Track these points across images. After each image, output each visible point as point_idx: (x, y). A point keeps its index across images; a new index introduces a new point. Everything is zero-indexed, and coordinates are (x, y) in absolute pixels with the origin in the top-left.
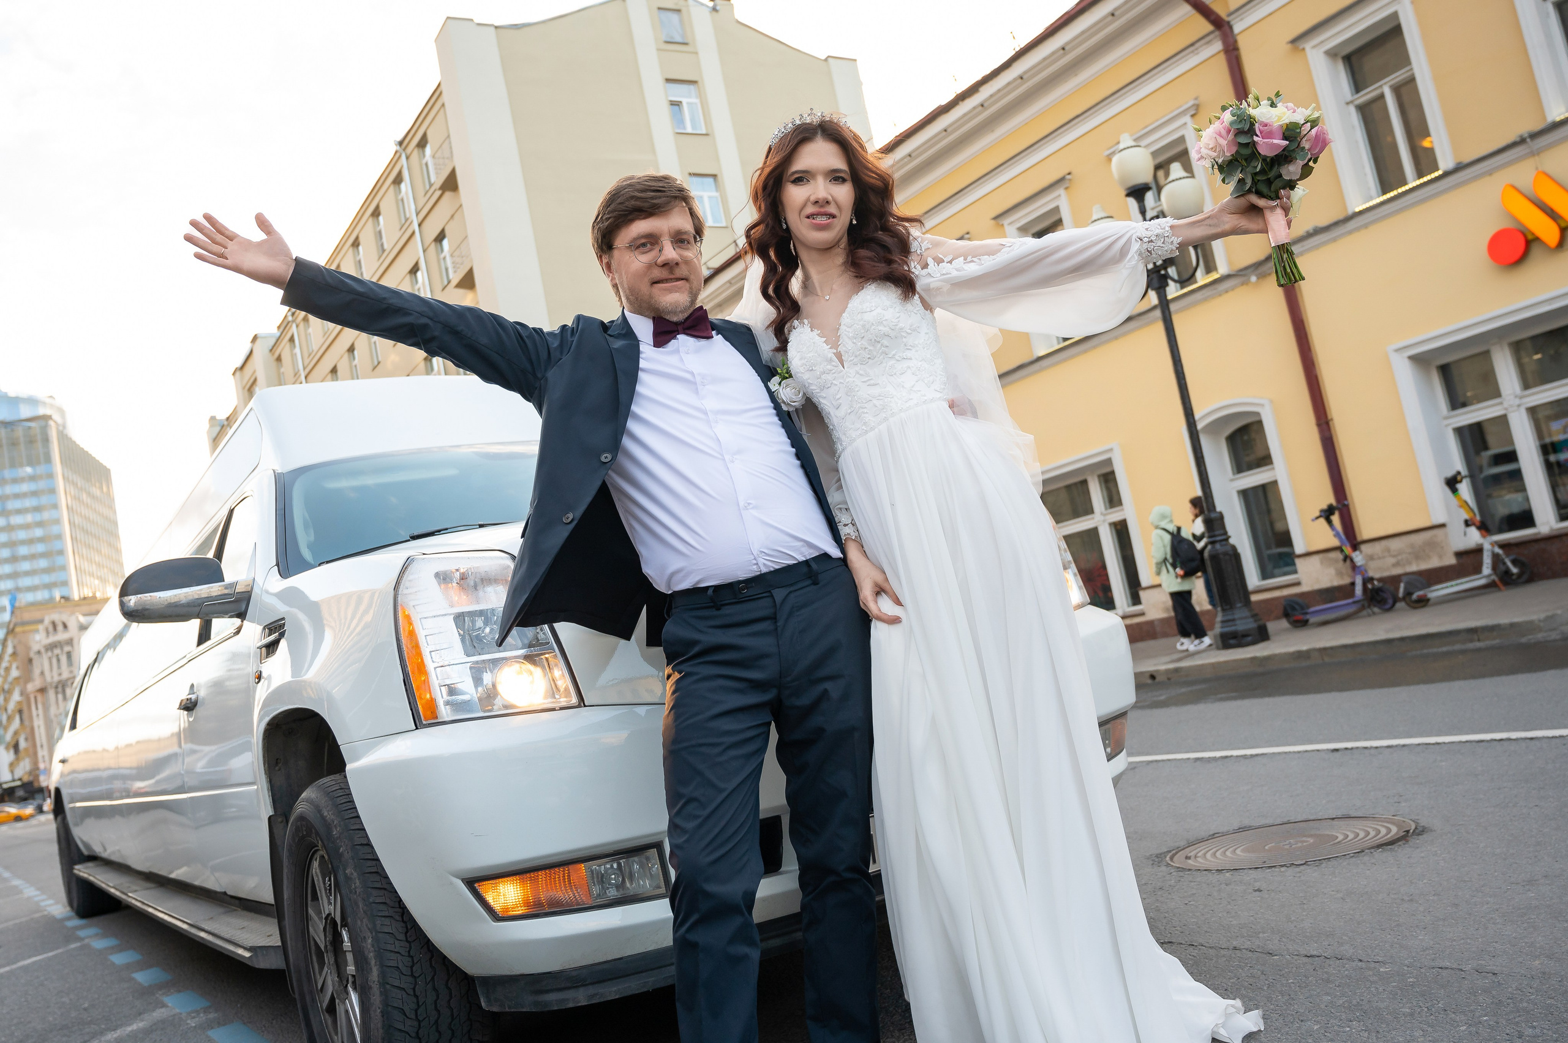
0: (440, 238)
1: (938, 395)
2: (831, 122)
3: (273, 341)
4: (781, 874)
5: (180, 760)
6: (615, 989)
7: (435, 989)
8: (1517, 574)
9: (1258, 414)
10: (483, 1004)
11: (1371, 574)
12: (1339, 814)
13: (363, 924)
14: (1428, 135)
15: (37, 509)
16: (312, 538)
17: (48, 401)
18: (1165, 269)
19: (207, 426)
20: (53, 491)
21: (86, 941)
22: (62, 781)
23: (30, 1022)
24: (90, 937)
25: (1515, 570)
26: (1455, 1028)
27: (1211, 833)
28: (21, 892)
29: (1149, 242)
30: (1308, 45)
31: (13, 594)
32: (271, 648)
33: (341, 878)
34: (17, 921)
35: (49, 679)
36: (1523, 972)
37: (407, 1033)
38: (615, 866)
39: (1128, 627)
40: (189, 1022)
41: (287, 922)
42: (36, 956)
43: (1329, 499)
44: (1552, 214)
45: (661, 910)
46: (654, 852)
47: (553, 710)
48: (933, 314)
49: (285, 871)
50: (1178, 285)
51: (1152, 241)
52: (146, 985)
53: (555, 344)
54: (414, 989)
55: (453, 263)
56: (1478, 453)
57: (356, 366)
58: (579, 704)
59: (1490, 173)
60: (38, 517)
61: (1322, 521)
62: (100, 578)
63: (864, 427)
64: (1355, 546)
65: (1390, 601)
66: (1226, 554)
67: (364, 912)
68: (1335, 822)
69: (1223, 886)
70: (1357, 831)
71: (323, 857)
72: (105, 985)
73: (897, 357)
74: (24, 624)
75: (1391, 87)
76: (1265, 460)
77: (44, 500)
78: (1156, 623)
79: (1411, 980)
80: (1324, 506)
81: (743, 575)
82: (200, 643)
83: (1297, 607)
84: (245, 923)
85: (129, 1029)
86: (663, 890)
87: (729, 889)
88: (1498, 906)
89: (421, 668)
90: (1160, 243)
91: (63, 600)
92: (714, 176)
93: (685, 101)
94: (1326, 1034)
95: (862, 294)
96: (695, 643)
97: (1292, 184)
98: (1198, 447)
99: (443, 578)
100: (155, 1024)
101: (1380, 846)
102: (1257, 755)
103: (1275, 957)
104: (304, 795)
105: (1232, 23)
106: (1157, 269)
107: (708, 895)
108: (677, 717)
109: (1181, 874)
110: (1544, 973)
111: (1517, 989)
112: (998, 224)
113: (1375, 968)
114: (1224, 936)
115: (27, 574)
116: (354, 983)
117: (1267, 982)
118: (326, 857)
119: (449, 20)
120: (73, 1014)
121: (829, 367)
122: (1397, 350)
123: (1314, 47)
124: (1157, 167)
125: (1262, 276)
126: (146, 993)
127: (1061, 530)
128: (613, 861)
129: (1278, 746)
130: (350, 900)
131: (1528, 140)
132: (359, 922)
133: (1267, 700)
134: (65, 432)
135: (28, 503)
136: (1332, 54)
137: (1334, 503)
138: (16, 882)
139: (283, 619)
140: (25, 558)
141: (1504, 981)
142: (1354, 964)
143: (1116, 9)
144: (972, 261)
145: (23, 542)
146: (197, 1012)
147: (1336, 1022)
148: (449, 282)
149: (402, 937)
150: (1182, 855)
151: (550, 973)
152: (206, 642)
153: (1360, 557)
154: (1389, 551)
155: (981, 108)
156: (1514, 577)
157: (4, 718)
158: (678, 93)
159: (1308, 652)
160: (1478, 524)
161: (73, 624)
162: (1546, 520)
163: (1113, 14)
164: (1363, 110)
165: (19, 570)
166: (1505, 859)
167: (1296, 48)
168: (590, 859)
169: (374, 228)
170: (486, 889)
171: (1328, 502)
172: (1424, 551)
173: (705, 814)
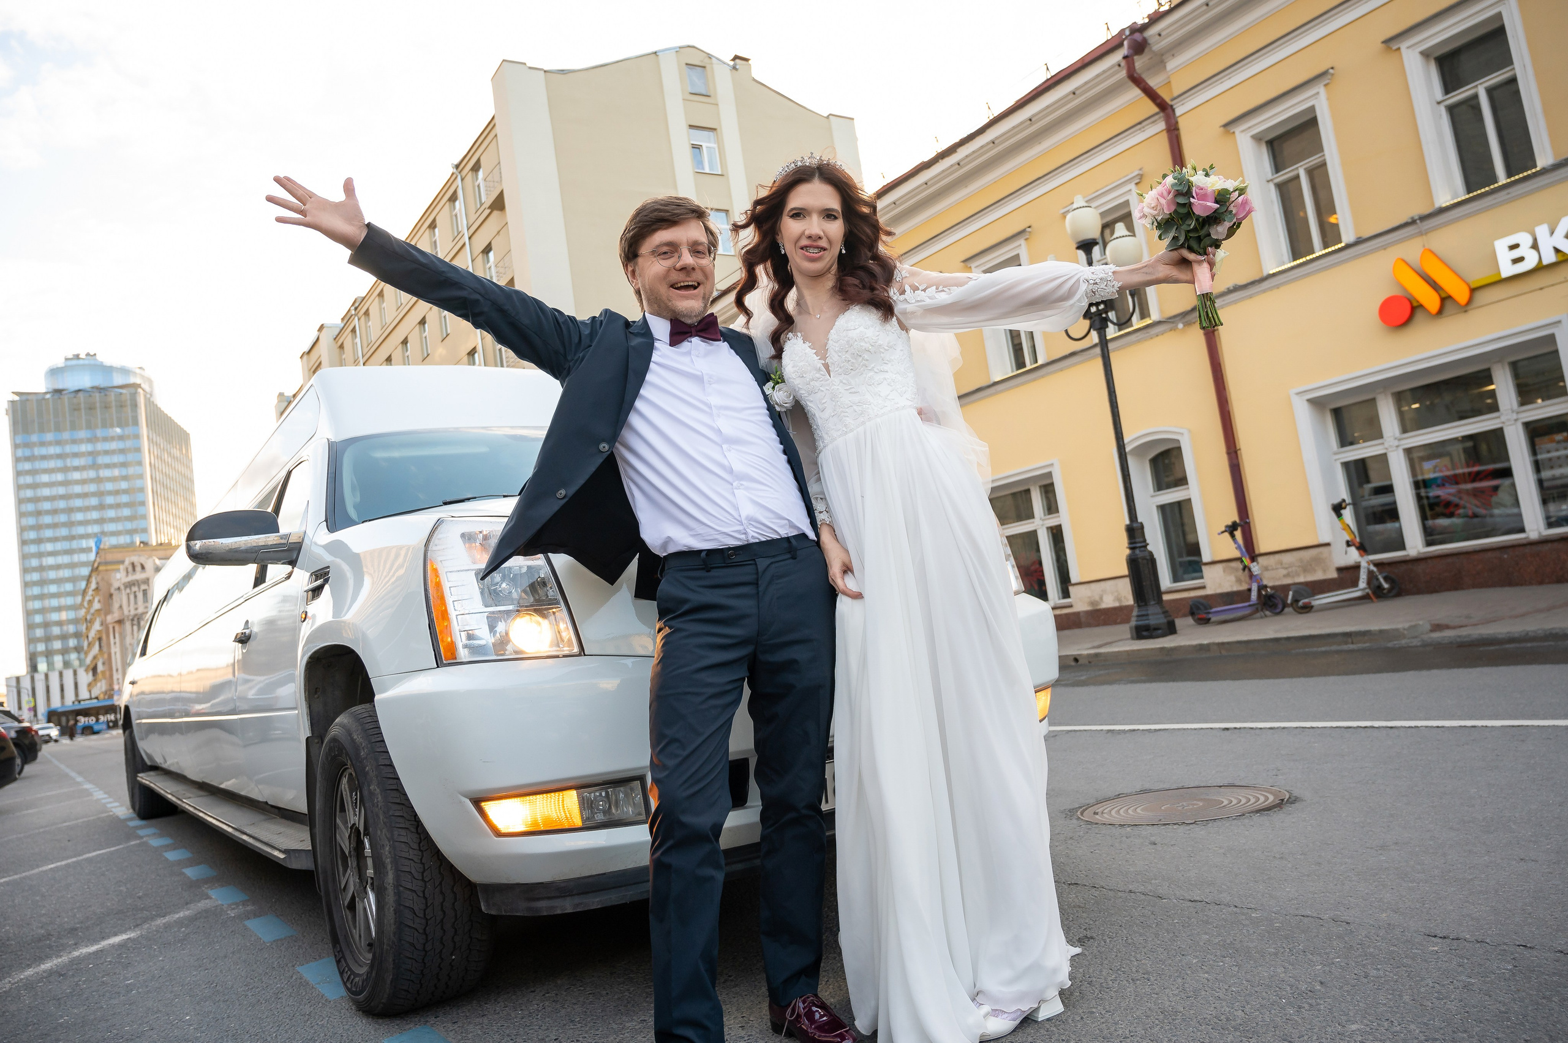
0: (487, 250)
1: (910, 403)
2: (828, 165)
3: (338, 331)
4: (746, 808)
5: (233, 688)
6: (597, 900)
7: (442, 892)
8: (1388, 589)
9: (1178, 441)
10: (483, 908)
11: (1265, 582)
12: (1226, 782)
13: (382, 834)
14: (1335, 213)
15: (124, 465)
16: (358, 499)
17: (138, 371)
18: (1106, 313)
19: (276, 401)
20: (138, 450)
21: (145, 839)
22: (131, 700)
23: (90, 906)
24: (148, 836)
25: (1386, 586)
26: (1312, 967)
27: (1117, 793)
28: (90, 794)
29: (1094, 284)
30: (1238, 130)
31: (98, 537)
32: (316, 592)
33: (366, 793)
34: (86, 819)
35: (126, 612)
36: (1372, 922)
37: (417, 930)
38: (603, 794)
39: (1056, 617)
40: (229, 912)
41: (318, 830)
42: (100, 850)
43: (1235, 517)
44: (1434, 285)
45: (641, 834)
46: (638, 783)
47: (557, 657)
48: (908, 334)
49: (318, 785)
50: (1116, 327)
51: (1096, 283)
52: (194, 879)
53: (586, 332)
54: (424, 892)
55: (497, 272)
56: (1361, 485)
57: (408, 356)
58: (580, 653)
59: (1384, 247)
60: (124, 472)
61: (1227, 535)
62: (176, 528)
63: (844, 429)
64: (1253, 558)
65: (1280, 606)
66: (1144, 558)
67: (384, 823)
68: (1222, 789)
69: (1124, 838)
70: (1240, 798)
71: (351, 774)
72: (158, 878)
73: (876, 370)
74: (106, 563)
75: (1305, 169)
76: (1182, 481)
77: (130, 457)
78: (1081, 614)
79: (1278, 925)
80: (1230, 523)
81: (733, 542)
82: (256, 585)
83: (1201, 607)
84: (282, 830)
85: (177, 916)
86: (643, 817)
87: (701, 821)
88: (1354, 867)
89: (445, 615)
90: (1103, 286)
91: (142, 545)
92: (727, 211)
93: (704, 145)
94: (1203, 967)
95: (847, 313)
96: (685, 601)
97: (1218, 243)
98: (1125, 466)
99: (468, 537)
100: (199, 913)
101: (1258, 811)
102: (1160, 730)
103: (1164, 900)
104: (337, 720)
105: (1174, 107)
106: (1098, 312)
107: (683, 825)
108: (664, 668)
109: (1089, 826)
110: (1389, 924)
111: (1366, 936)
112: (967, 267)
113: (1248, 913)
114: (1122, 881)
115: (112, 520)
116: (372, 884)
117: (1155, 921)
118: (354, 774)
119: (504, 63)
120: (129, 901)
121: (817, 375)
122: (1298, 394)
123: (1243, 131)
124: (1104, 227)
125: (1188, 324)
126: (193, 885)
127: (1005, 531)
128: (602, 789)
129: (1177, 723)
130: (372, 812)
131: (1418, 221)
132: (379, 832)
133: (1171, 684)
134: (152, 399)
135: (117, 459)
136: (1257, 138)
137: (1238, 521)
138: (88, 786)
139: (328, 567)
140: (111, 507)
141: (1356, 929)
142: (1230, 909)
143: (1077, 89)
144: (943, 291)
145: (110, 493)
146: (237, 904)
147: (1212, 957)
149: (415, 846)
150: (1091, 810)
151: (542, 883)
152: (261, 584)
153: (1257, 567)
154: (1281, 564)
155: (957, 166)
156: (1385, 591)
157: (86, 644)
158: (699, 138)
159: (1208, 645)
160: (1357, 545)
161: (149, 566)
162: (1415, 544)
163: (1074, 93)
164: (1280, 187)
165: (105, 516)
166: (1363, 827)
167: (1228, 132)
168: (581, 786)
169: (430, 238)
170: (488, 807)
171: (1233, 520)
172: (1311, 565)
173: (686, 753)
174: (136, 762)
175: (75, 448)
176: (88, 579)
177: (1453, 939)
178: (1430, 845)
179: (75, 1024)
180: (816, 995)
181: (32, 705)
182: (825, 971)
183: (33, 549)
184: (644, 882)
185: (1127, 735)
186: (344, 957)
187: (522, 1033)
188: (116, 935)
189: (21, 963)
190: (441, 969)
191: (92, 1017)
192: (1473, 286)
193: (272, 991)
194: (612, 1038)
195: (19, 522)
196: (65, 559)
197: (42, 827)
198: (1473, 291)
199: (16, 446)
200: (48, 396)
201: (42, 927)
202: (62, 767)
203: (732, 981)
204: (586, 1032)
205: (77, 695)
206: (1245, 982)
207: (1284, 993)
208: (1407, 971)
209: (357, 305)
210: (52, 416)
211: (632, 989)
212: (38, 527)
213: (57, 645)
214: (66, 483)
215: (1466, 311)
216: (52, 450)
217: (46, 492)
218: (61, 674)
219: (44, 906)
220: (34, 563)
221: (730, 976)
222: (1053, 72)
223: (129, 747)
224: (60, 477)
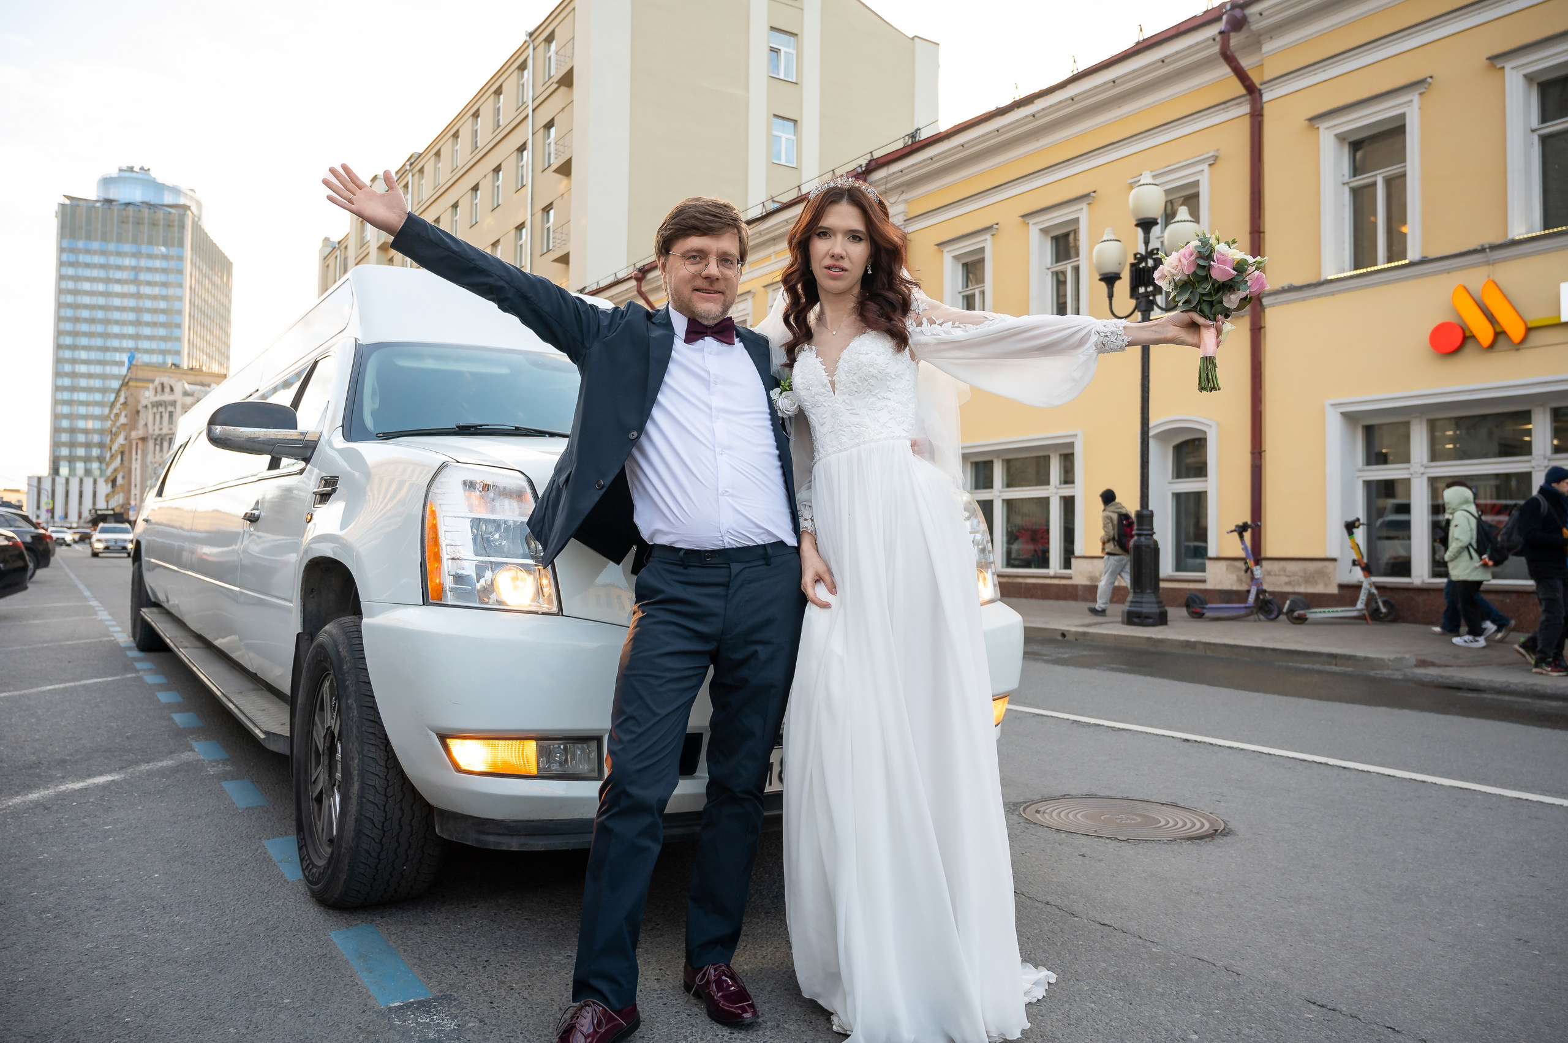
0: (549, 125)
1: (905, 434)
4: (694, 778)
6: (542, 843)
7: (401, 809)
8: (1385, 613)
9: (1205, 432)
10: (437, 830)
11: (1265, 587)
12: (1169, 800)
13: (354, 744)
15: (165, 285)
16: (377, 406)
17: (189, 193)
18: (1154, 296)
19: (321, 245)
20: (180, 272)
21: (141, 673)
22: (143, 536)
23: (81, 739)
24: (144, 670)
25: (1383, 610)
26: (1192, 1014)
27: (1063, 794)
28: (95, 613)
29: (1105, 336)
30: (1323, 126)
31: (133, 353)
32: (324, 497)
33: (343, 706)
34: (88, 641)
35: (150, 431)
36: (1260, 978)
37: (373, 839)
38: (562, 747)
40: (209, 769)
41: (297, 716)
42: (97, 677)
43: (1247, 518)
44: (1491, 318)
45: (590, 790)
46: (594, 745)
47: (536, 613)
48: (917, 365)
49: (302, 682)
51: (1107, 336)
52: (181, 727)
53: (605, 322)
54: (385, 806)
55: (556, 150)
56: (1379, 501)
57: (456, 221)
58: (558, 613)
59: (1448, 271)
60: (164, 291)
61: (1236, 534)
62: (208, 355)
63: (839, 446)
64: (1258, 561)
65: (1275, 613)
66: (1148, 546)
67: (357, 736)
68: (1164, 808)
69: (1057, 845)
70: (1178, 820)
71: (333, 681)
72: (148, 719)
73: (879, 396)
74: (137, 380)
75: (1384, 177)
76: (1200, 470)
77: (172, 278)
78: (1079, 587)
79: (1173, 964)
80: (1241, 524)
81: (710, 547)
82: (269, 470)
83: (1197, 601)
85: (160, 764)
86: (596, 774)
87: (647, 794)
88: (1262, 915)
89: (437, 557)
90: (1113, 339)
91: (173, 367)
92: (795, 121)
93: (783, 49)
94: (1092, 996)
95: (863, 337)
96: (660, 592)
97: (1228, 313)
98: (1146, 452)
99: (469, 485)
100: (181, 765)
101: (1190, 839)
102: (1123, 730)
103: (1076, 919)
104: (327, 627)
105: (1263, 91)
106: (1147, 294)
107: (628, 795)
108: (634, 648)
110: (1276, 983)
111: (1251, 992)
112: (1024, 222)
113: (1149, 947)
114: (1042, 890)
115: (147, 338)
116: (339, 786)
117: (1062, 939)
118: (335, 683)
120: (118, 740)
121: (823, 390)
122: (1332, 405)
123: (1327, 128)
124: (1168, 207)
126: (180, 733)
128: (562, 742)
129: (1142, 725)
130: (347, 725)
131: (1488, 250)
132: (351, 742)
133: (1149, 679)
134: (199, 223)
135: (158, 277)
136: (1341, 138)
137: (1249, 523)
138: (94, 603)
139: (337, 476)
140: (148, 324)
141: (1243, 982)
142: (1134, 939)
143: (1167, 57)
144: (959, 327)
145: (148, 311)
146: (217, 762)
147: (1103, 987)
148: (549, 166)
149: (383, 763)
150: (1034, 807)
151: (493, 820)
152: (275, 469)
153: (1260, 571)
154: (1285, 571)
155: (1032, 118)
156: (1382, 616)
157: (108, 456)
158: (779, 41)
159: (1195, 643)
160: (1363, 565)
161: (178, 389)
162: (1421, 573)
163: (1163, 61)
164: (1356, 192)
165: (140, 333)
166: (1283, 874)
167: (1312, 126)
168: (543, 739)
169: (495, 104)
170: (453, 744)
171: (1244, 520)
172: (1314, 577)
173: (640, 730)
174: (142, 597)
175: (119, 261)
176: (118, 393)
177: (1330, 1009)
178: (1341, 905)
179: (53, 864)
180: (728, 966)
181: (50, 507)
182: (745, 935)
183: (67, 354)
184: (589, 833)
185: (1091, 729)
186: (305, 845)
187: (457, 948)
188: (101, 774)
189: (10, 789)
190: (392, 876)
191: (69, 859)
192: (1530, 325)
193: (236, 862)
194: (538, 969)
195: (57, 325)
196: (97, 369)
197: (46, 642)
198: (1529, 330)
199: (61, 250)
200: (98, 205)
201: (34, 754)
202: (72, 576)
203: (658, 929)
204: (516, 959)
205: (94, 503)
206: (1125, 1019)
207: (1158, 1036)
208: (1277, 1035)
209: (412, 160)
210: (100, 225)
211: (565, 921)
212: (75, 334)
213: (81, 452)
214: (106, 294)
215: (1518, 350)
216: (97, 259)
217: (86, 300)
218: (81, 481)
219: (38, 731)
220: (67, 368)
221: (658, 924)
222: (1147, 34)
223: (136, 579)
224: (101, 287)
